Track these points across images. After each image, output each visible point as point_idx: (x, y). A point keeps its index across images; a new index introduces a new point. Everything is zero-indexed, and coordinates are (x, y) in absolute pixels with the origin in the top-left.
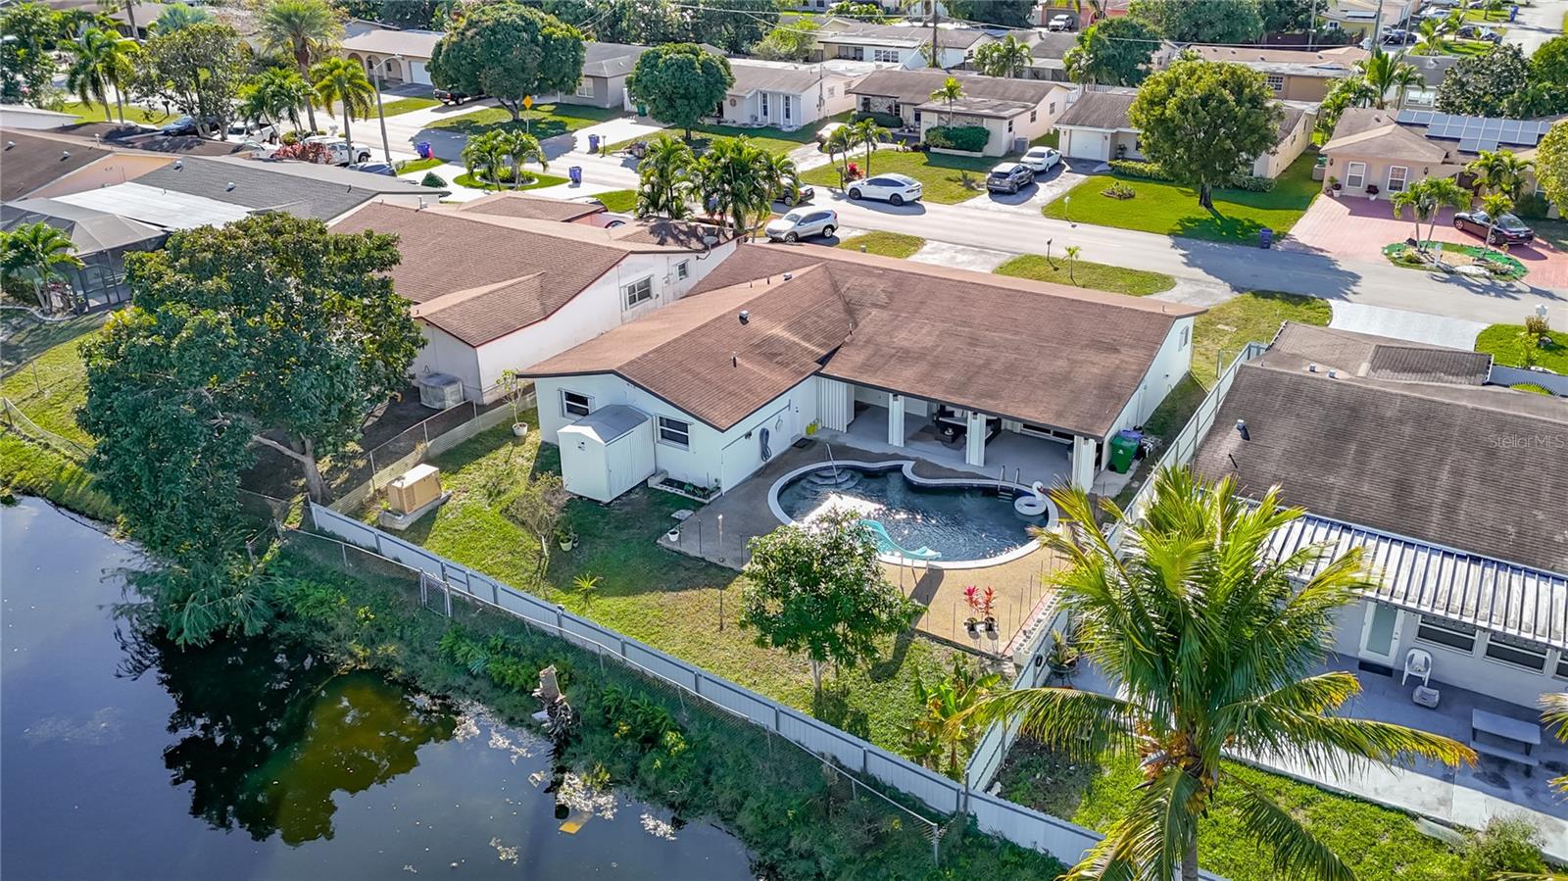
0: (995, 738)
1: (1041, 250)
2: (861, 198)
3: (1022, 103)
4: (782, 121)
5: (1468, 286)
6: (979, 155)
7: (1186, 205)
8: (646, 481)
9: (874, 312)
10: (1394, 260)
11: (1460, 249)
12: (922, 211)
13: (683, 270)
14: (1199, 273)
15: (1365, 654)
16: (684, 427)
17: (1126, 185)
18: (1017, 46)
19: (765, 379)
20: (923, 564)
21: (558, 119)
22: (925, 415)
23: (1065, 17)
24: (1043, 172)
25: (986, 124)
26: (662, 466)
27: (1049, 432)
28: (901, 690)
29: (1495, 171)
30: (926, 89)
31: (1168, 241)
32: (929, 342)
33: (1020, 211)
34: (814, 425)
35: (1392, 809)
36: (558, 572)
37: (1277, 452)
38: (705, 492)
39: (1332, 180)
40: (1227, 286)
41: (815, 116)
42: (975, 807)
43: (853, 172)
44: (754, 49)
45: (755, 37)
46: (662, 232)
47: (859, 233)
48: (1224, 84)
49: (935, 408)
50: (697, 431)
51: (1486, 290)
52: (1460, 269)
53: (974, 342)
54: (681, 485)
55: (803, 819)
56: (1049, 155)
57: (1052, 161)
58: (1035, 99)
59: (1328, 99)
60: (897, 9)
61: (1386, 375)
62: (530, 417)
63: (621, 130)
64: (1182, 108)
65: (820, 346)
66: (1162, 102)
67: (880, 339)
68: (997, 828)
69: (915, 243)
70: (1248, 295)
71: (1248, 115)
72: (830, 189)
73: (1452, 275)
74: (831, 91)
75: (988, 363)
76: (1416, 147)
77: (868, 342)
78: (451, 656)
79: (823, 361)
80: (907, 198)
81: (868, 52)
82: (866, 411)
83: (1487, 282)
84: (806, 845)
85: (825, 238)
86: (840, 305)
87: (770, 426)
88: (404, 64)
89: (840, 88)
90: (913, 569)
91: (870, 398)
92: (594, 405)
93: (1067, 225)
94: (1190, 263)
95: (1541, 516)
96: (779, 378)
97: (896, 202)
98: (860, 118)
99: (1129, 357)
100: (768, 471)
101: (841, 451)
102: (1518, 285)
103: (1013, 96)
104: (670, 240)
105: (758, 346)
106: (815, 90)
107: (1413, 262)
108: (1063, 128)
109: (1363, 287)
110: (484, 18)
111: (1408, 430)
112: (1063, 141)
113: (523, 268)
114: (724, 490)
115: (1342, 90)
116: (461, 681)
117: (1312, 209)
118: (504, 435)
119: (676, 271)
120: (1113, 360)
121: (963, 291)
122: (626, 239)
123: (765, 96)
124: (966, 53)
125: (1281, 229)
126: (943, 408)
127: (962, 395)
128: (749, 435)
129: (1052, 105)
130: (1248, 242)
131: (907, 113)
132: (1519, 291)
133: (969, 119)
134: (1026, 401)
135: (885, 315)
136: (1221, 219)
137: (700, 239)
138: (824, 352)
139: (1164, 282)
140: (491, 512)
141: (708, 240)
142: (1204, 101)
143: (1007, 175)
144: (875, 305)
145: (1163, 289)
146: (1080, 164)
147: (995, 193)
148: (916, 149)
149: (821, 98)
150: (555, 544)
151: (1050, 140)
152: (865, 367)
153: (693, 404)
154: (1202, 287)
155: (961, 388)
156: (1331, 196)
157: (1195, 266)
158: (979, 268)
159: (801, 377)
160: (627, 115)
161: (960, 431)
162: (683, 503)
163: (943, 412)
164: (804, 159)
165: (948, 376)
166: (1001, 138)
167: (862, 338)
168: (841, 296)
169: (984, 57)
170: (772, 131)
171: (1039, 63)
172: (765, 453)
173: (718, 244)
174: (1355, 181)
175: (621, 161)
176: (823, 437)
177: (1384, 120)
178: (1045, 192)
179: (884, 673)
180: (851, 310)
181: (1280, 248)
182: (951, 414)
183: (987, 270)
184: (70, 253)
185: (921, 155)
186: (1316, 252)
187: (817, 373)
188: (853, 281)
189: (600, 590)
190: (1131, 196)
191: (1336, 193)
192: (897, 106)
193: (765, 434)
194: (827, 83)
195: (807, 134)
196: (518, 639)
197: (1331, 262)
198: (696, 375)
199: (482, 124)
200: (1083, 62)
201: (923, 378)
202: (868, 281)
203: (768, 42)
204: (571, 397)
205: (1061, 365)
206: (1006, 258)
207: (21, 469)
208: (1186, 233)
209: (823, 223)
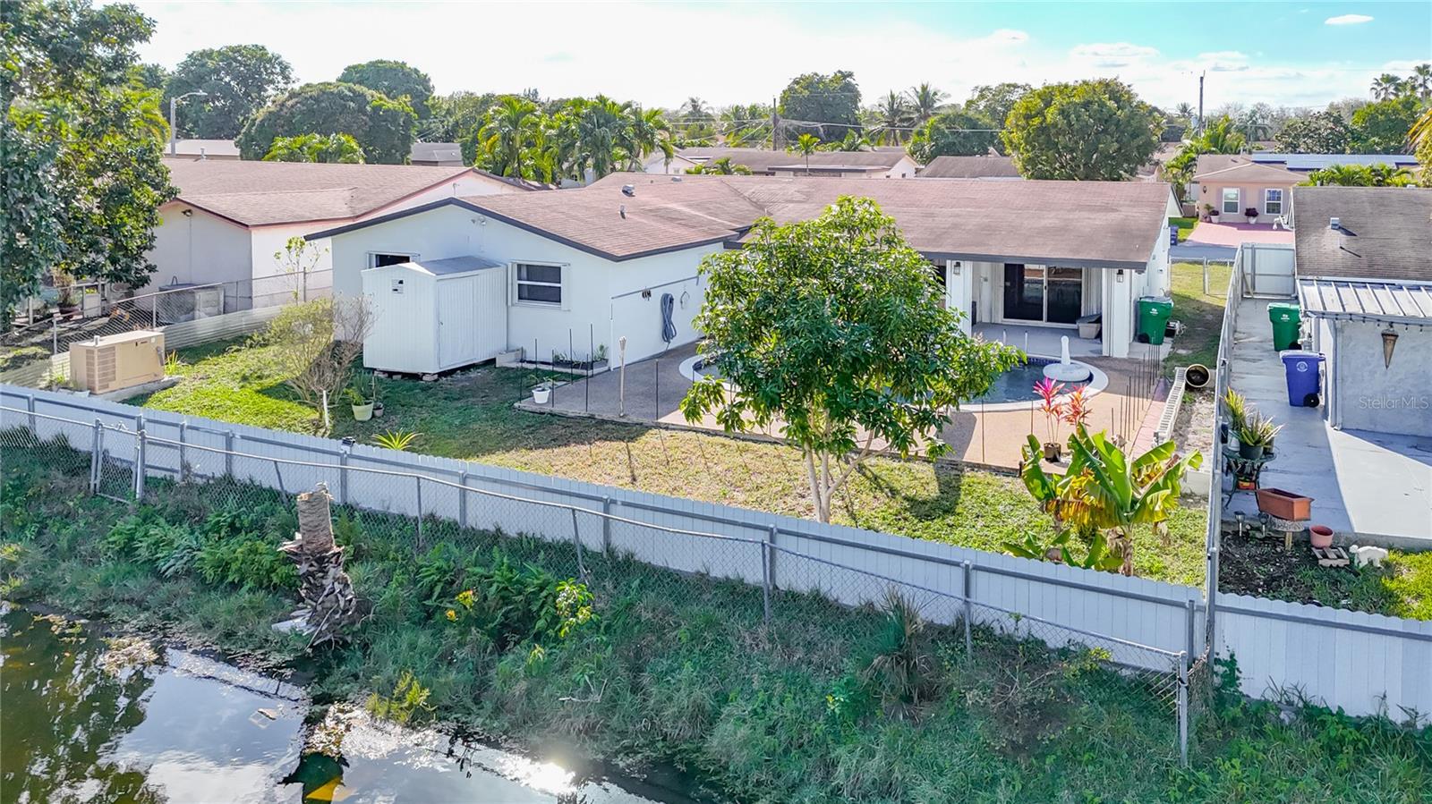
8: (492, 360)
9: (791, 205)
16: (554, 273)
19: (667, 231)
26: (521, 341)
39: (1208, 207)
54: (546, 363)
58: (890, 163)
64: (1062, 113)
65: (731, 222)
66: (1040, 113)
79: (739, 230)
86: (746, 203)
96: (685, 233)
100: (672, 354)
103: (866, 163)
105: (651, 211)
114: (614, 364)
117: (1198, 228)
127: (936, 246)
128: (647, 294)
135: (806, 206)
138: (738, 226)
144: (791, 202)
150: (344, 411)
153: (570, 233)
156: (1210, 222)
159: (713, 236)
162: (553, 376)
168: (747, 199)
172: (667, 330)
174: (1232, 206)
177: (1241, 161)
180: (761, 206)
181: (1187, 245)
188: (757, 188)
191: (1215, 219)
193: (667, 302)
200: (926, 149)
204: (384, 259)
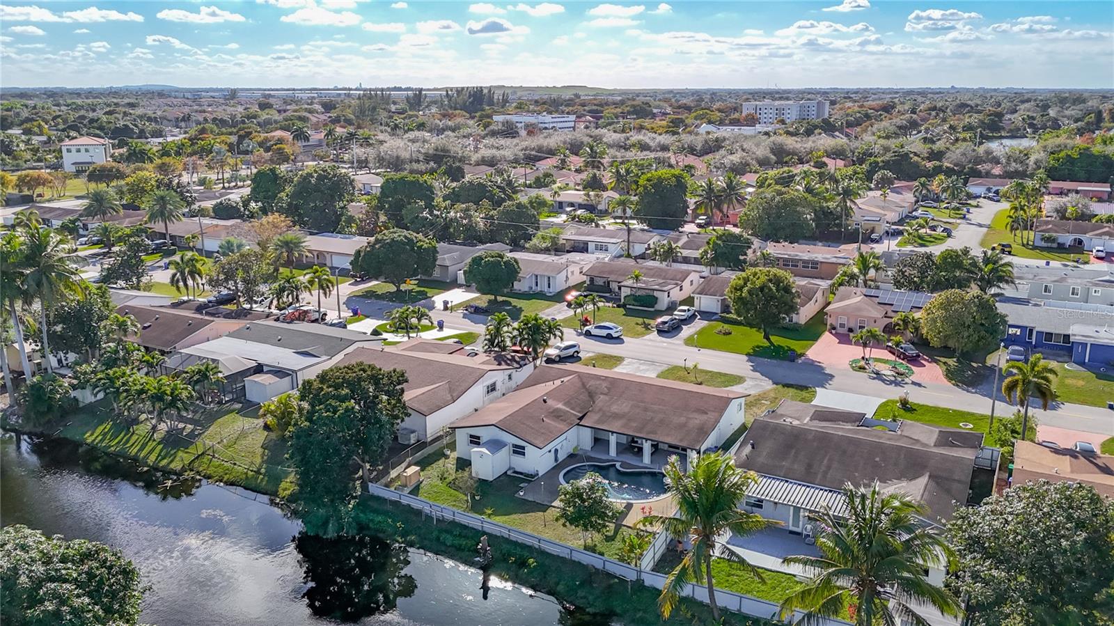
0: (651, 554)
1: (682, 364)
2: (591, 335)
3: (674, 282)
4: (546, 289)
5: (883, 381)
6: (652, 309)
7: (757, 338)
8: (506, 472)
9: (602, 396)
10: (853, 368)
11: (886, 362)
12: (622, 342)
13: (510, 377)
14: (758, 374)
15: (792, 528)
16: (523, 448)
17: (727, 327)
18: (674, 246)
19: (556, 427)
20: (625, 501)
21: (422, 289)
22: (625, 442)
23: (705, 217)
24: (685, 319)
25: (656, 294)
26: (512, 466)
27: (678, 448)
28: (617, 544)
29: (905, 321)
30: (625, 273)
31: (746, 358)
32: (626, 410)
33: (674, 342)
34: (576, 447)
35: (789, 574)
36: (476, 507)
37: (765, 453)
38: (532, 476)
39: (831, 325)
40: (771, 382)
41: (564, 287)
42: (644, 576)
43: (585, 322)
44: (527, 245)
45: (529, 238)
46: (500, 359)
47: (591, 354)
48: (770, 280)
49: (630, 439)
50: (529, 449)
51: (891, 382)
52: (882, 372)
53: (646, 409)
54: (521, 473)
55: (582, 584)
56: (689, 310)
57: (690, 314)
58: (684, 276)
59: (834, 280)
60: (606, 210)
61: (816, 423)
62: (452, 446)
63: (458, 296)
64: (750, 292)
65: (579, 412)
66: (741, 289)
67: (604, 409)
68: (651, 583)
69: (618, 360)
70: (780, 387)
71: (782, 296)
72: (575, 329)
73: (878, 376)
74: (572, 272)
75: (652, 419)
76: (870, 309)
77: (600, 410)
78: (438, 539)
79: (581, 419)
80: (615, 335)
81: (591, 246)
82: (599, 442)
83: (893, 379)
84: (583, 594)
85: (574, 358)
86: (587, 394)
87: (558, 447)
88: (328, 257)
89: (577, 271)
90: (621, 503)
91: (602, 436)
92: (483, 440)
93: (696, 349)
94: (755, 370)
95: (857, 474)
96: (562, 426)
97: (609, 338)
98: (588, 289)
99: (712, 416)
100: (558, 467)
101: (589, 459)
102: (907, 380)
103: (671, 277)
104: (503, 363)
105: (552, 412)
106: (564, 274)
107: (862, 368)
108: (696, 296)
109: (834, 382)
110: (385, 238)
111: (815, 444)
112: (696, 302)
113: (440, 379)
114: (540, 475)
115: (842, 275)
116: (443, 548)
117: (819, 340)
118: (440, 455)
119: (507, 377)
120: (705, 417)
121: (642, 387)
122: (483, 363)
123: (537, 276)
124: (646, 246)
125: (802, 351)
126: (633, 438)
127: (641, 433)
128: (550, 451)
129: (692, 281)
130: (784, 359)
131: (614, 286)
132: (906, 383)
133: (647, 291)
134: (668, 435)
135: (607, 398)
136: (774, 346)
137: (518, 363)
138: (581, 415)
139: (739, 380)
140: (442, 486)
141: (522, 363)
142: (762, 289)
143: (666, 323)
144: (602, 394)
145: (739, 383)
146: (706, 315)
147: (660, 332)
148: (619, 306)
149: (567, 277)
150: (473, 497)
151: (689, 301)
152: (598, 422)
153: (528, 438)
154: (758, 382)
155: (640, 430)
156: (831, 333)
157: (756, 371)
158: (649, 374)
159: (571, 426)
160: (460, 286)
161: (641, 450)
162: (523, 481)
163: (633, 441)
164: (560, 312)
165: (635, 425)
166: (663, 302)
167: (597, 409)
168: (587, 390)
169: (656, 251)
170: (541, 296)
171: (686, 253)
172: (556, 460)
173: (526, 364)
174: (842, 326)
175: (462, 315)
176: (580, 453)
177: (858, 293)
178: (687, 331)
179: (609, 539)
180: (592, 395)
181: (800, 361)
182: (637, 442)
183: (653, 375)
184: (220, 375)
185: (622, 309)
186: (816, 364)
187: (578, 424)
188: (592, 382)
189: (495, 514)
190: (730, 333)
191: (834, 332)
192: (609, 282)
193: (556, 451)
194: (570, 269)
195: (559, 297)
196: (465, 531)
197: (822, 368)
198: (528, 426)
199: (379, 293)
200: (709, 256)
201: (624, 426)
202: (598, 382)
203: (535, 241)
204: (471, 436)
205: (683, 419)
206: (665, 368)
207: (226, 474)
208: (756, 354)
209: (572, 350)
